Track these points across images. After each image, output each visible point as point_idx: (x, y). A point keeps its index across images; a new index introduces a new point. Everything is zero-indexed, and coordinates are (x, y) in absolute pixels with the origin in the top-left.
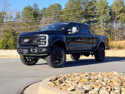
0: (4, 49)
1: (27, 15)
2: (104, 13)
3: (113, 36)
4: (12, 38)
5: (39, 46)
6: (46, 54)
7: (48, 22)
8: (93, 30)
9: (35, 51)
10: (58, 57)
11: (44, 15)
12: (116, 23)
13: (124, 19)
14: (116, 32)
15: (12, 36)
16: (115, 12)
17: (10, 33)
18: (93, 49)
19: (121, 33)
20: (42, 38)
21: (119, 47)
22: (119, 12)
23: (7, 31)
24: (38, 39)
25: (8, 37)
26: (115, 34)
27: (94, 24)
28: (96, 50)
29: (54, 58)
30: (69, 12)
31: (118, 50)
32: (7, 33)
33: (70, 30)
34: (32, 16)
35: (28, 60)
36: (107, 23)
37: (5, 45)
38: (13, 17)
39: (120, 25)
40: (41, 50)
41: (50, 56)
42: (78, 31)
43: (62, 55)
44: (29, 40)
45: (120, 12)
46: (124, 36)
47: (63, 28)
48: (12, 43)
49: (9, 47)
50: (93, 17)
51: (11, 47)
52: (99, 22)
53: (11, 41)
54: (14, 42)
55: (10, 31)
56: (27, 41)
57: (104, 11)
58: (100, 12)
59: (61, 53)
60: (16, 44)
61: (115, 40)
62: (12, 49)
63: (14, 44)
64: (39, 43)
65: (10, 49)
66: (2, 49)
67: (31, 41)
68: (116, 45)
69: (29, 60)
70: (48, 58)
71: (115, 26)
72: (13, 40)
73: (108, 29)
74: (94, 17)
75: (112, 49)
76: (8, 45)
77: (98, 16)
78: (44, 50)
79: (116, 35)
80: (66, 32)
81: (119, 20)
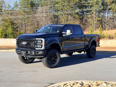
0: (3, 38)
1: (24, 4)
2: (97, 3)
3: (104, 25)
4: (10, 27)
5: (36, 49)
6: (43, 57)
7: (44, 11)
8: (86, 20)
9: (32, 53)
10: (53, 59)
11: (40, 5)
12: (108, 13)
13: (115, 9)
14: (108, 21)
15: (10, 25)
16: (107, 3)
17: (8, 22)
18: (85, 47)
19: (112, 23)
20: (39, 42)
21: (110, 37)
22: (110, 3)
23: (6, 21)
24: (35, 42)
25: (6, 27)
26: (106, 23)
27: (87, 14)
28: (88, 48)
29: (49, 59)
30: (64, 2)
31: (109, 40)
32: (5, 23)
33: (64, 33)
34: (29, 6)
35: (25, 58)
36: (100, 13)
37: (4, 34)
38: (11, 7)
39: (111, 15)
40: (38, 53)
41: (46, 58)
42: (71, 33)
43: (57, 56)
44: (26, 43)
45: (112, 3)
46: (115, 25)
47: (58, 31)
48: (11, 32)
49: (8, 36)
50: (86, 7)
51: (10, 36)
52: (92, 12)
53: (10, 30)
54: (13, 31)
55: (9, 21)
56: (25, 44)
57: (96, 2)
58: (93, 2)
59: (55, 55)
60: (14, 33)
61: (106, 29)
62: (11, 38)
63: (13, 33)
64: (36, 46)
65: (8, 37)
66: (1, 38)
67: (29, 43)
68: (107, 35)
69: (27, 58)
70: (44, 59)
71: (106, 15)
72: (11, 30)
73: (100, 19)
74: (88, 7)
75: (103, 39)
76: (7, 34)
77: (91, 6)
78: (40, 53)
79: (108, 25)
80: (61, 35)
81: (110, 10)
